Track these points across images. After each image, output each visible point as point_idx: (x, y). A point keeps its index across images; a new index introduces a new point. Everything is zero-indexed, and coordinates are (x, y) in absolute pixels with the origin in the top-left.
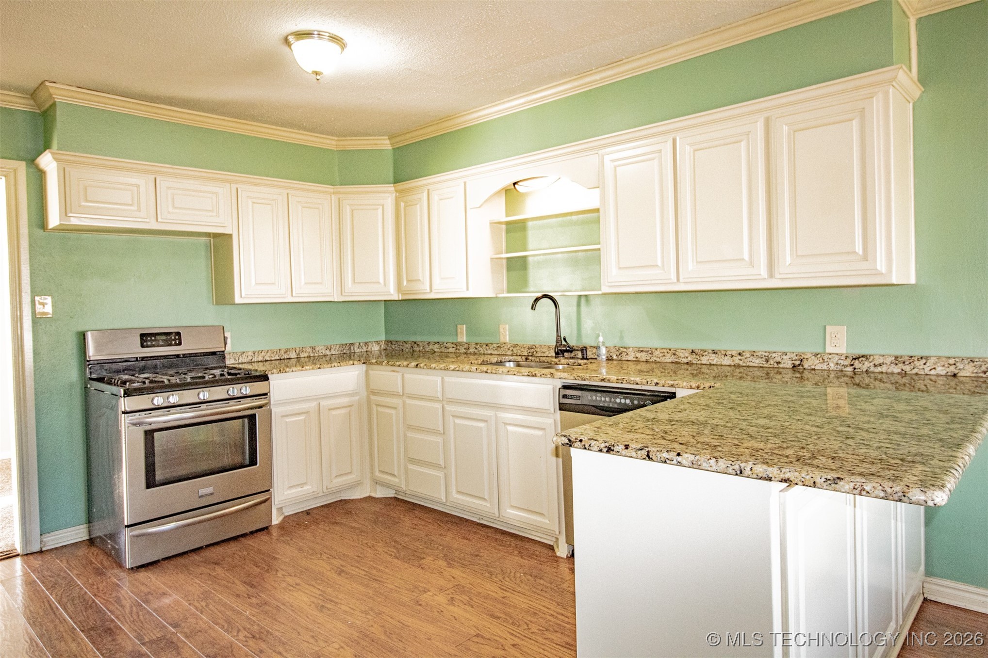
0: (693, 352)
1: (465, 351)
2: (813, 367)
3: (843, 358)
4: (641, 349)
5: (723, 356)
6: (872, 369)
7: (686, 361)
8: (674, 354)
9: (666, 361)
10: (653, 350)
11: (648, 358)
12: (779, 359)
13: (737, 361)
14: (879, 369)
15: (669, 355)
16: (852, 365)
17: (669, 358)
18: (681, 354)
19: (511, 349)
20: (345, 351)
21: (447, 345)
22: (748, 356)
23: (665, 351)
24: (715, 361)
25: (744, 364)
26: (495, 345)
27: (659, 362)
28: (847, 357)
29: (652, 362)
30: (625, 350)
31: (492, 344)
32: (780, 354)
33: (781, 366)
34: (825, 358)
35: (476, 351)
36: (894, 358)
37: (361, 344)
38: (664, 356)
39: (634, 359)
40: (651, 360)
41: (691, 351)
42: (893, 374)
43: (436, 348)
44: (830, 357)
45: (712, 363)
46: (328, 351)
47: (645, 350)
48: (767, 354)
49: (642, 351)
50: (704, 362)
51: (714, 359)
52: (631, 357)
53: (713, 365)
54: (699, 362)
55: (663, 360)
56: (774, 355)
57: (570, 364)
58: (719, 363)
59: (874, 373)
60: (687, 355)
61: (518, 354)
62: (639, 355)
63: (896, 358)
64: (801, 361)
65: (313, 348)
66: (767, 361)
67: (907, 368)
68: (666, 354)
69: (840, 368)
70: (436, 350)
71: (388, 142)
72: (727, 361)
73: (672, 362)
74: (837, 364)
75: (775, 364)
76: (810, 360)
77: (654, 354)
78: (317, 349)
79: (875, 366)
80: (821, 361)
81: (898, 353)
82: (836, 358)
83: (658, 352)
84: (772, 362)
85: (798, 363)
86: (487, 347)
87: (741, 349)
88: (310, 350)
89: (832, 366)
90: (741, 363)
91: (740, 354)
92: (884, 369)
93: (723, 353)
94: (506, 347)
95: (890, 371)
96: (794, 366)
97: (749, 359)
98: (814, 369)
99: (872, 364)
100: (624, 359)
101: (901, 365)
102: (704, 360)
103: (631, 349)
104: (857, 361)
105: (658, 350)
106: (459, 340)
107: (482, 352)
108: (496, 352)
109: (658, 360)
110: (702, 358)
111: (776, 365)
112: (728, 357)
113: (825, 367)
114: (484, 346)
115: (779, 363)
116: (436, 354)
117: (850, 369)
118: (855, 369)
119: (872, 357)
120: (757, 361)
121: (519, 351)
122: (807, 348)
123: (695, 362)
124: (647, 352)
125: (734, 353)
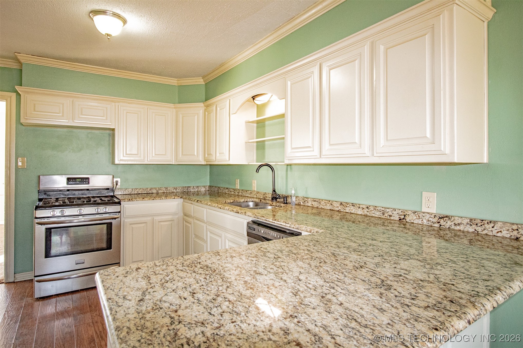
1: (238, 194)
2: (412, 221)
3: (433, 216)
4: (315, 200)
5: (358, 208)
6: (453, 227)
7: (337, 209)
8: (332, 204)
9: (327, 208)
10: (321, 201)
11: (318, 206)
12: (390, 213)
13: (366, 213)
14: (458, 228)
15: (329, 205)
16: (439, 222)
17: (328, 207)
18: (335, 204)
20: (184, 191)
21: (231, 190)
22: (372, 209)
23: (326, 201)
24: (353, 211)
25: (370, 215)
27: (323, 209)
28: (435, 216)
29: (320, 208)
30: (307, 199)
31: (249, 191)
32: (391, 210)
33: (392, 218)
34: (420, 215)
35: (242, 194)
36: (469, 220)
37: (195, 187)
38: (326, 205)
39: (311, 206)
40: (319, 207)
41: (340, 203)
42: (468, 232)
44: (424, 215)
45: (352, 212)
46: (175, 190)
47: (317, 200)
48: (383, 209)
49: (315, 201)
50: (347, 211)
51: (353, 210)
52: (309, 204)
53: (352, 213)
54: (344, 211)
55: (325, 207)
56: (388, 210)
57: (277, 206)
58: (355, 213)
59: (454, 230)
60: (338, 205)
62: (313, 203)
63: (471, 220)
64: (405, 216)
65: (166, 188)
66: (383, 214)
67: (479, 229)
69: (430, 224)
70: (227, 192)
71: (202, 80)
72: (360, 212)
73: (330, 210)
74: (429, 220)
75: (388, 216)
76: (410, 216)
77: (321, 204)
78: (168, 189)
79: (455, 225)
80: (418, 217)
81: (473, 216)
82: (428, 216)
83: (323, 203)
84: (386, 215)
85: (402, 217)
87: (368, 203)
88: (165, 189)
89: (425, 222)
90: (368, 214)
91: (367, 207)
92: (461, 228)
93: (358, 206)
94: (254, 193)
95: (466, 230)
96: (400, 220)
97: (373, 212)
98: (413, 223)
99: (453, 223)
100: (306, 205)
101: (474, 226)
102: (347, 210)
103: (310, 199)
104: (442, 220)
105: (323, 201)
106: (236, 188)
108: (250, 196)
109: (323, 207)
110: (346, 208)
111: (389, 218)
112: (361, 209)
113: (420, 222)
115: (390, 216)
116: (227, 194)
117: (437, 225)
118: (441, 225)
119: (453, 218)
120: (378, 214)
122: (409, 207)
123: (342, 211)
124: (318, 201)
125: (364, 207)
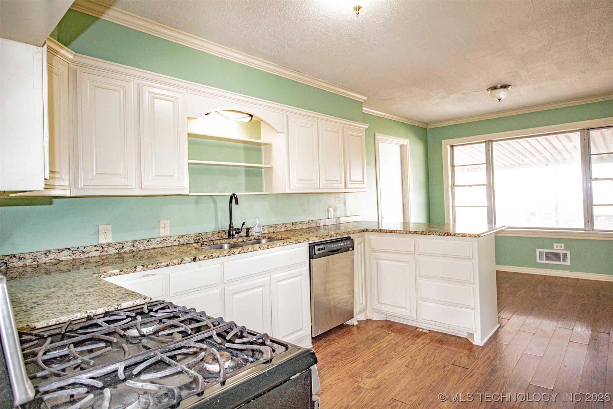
0: (293, 224)
1: (117, 251)
4: (271, 226)
7: (290, 229)
8: (286, 226)
11: (274, 230)
13: (308, 226)
15: (283, 227)
17: (284, 229)
19: (177, 240)
21: (84, 250)
23: (282, 225)
26: (159, 240)
27: (279, 232)
29: (276, 232)
31: (155, 238)
35: (133, 249)
39: (268, 232)
43: (63, 256)
49: (271, 227)
50: (297, 228)
54: (295, 229)
55: (281, 230)
56: (318, 221)
57: (245, 240)
58: (302, 228)
60: (290, 226)
61: (185, 243)
62: (270, 229)
68: (282, 227)
72: (304, 226)
77: (277, 228)
84: (318, 224)
86: (149, 243)
92: (342, 222)
93: (303, 222)
94: (172, 239)
97: (311, 224)
103: (266, 226)
105: (279, 225)
106: (102, 241)
107: (142, 247)
108: (160, 246)
109: (279, 230)
110: (296, 226)
112: (305, 224)
114: (145, 242)
116: (63, 263)
121: (186, 240)
123: (294, 229)
124: (274, 227)
125: (307, 222)
